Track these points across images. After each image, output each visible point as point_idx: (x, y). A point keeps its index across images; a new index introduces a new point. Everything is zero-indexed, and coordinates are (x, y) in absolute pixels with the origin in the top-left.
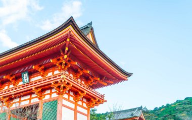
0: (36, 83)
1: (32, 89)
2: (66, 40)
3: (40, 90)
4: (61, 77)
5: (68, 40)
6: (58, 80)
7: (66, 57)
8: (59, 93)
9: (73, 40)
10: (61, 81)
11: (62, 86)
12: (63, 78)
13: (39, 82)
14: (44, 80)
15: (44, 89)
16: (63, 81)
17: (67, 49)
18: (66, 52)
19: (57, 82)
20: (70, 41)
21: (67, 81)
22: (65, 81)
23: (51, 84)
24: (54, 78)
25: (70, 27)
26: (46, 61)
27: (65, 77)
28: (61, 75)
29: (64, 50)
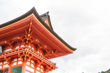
0: (7, 53)
1: (4, 58)
2: (29, 23)
3: (10, 58)
4: (25, 50)
5: (31, 23)
6: (23, 52)
7: (29, 35)
8: (23, 61)
9: (34, 23)
10: (25, 53)
11: (26, 56)
13: (9, 53)
14: (13, 52)
16: (27, 52)
17: (30, 30)
19: (22, 54)
20: (32, 24)
21: (29, 53)
22: (28, 53)
23: (18, 54)
24: (20, 50)
25: (33, 14)
26: (15, 38)
27: (28, 50)
28: (25, 49)
29: (28, 31)
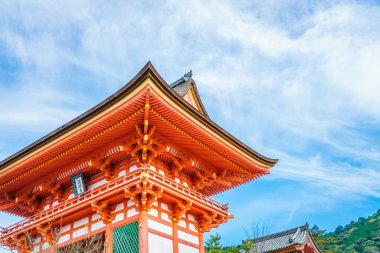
0: (97, 192)
1: (90, 206)
2: (143, 106)
3: (104, 205)
4: (141, 176)
5: (147, 106)
6: (136, 183)
7: (146, 138)
8: (140, 208)
9: (155, 105)
10: (142, 184)
11: (145, 193)
12: (144, 178)
13: (102, 190)
14: (110, 186)
15: (110, 206)
16: (145, 183)
17: (146, 123)
18: (146, 129)
19: (133, 188)
20: (151, 107)
21: (152, 183)
22: (148, 184)
23: (124, 191)
24: (127, 179)
25: (148, 81)
26: (111, 152)
27: (148, 175)
28: (139, 174)
29: (142, 126)
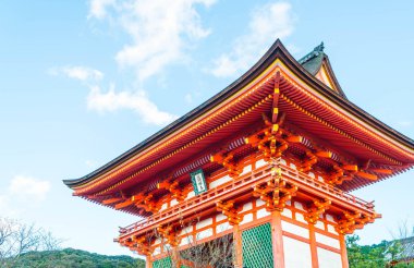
0: (222, 191)
1: (214, 205)
2: (272, 92)
3: (231, 204)
4: (273, 172)
5: (277, 91)
6: (266, 180)
7: (275, 128)
8: (273, 208)
9: (286, 89)
10: (273, 182)
11: (277, 191)
12: (277, 174)
13: (227, 188)
14: (237, 184)
15: (239, 202)
16: (277, 180)
17: (276, 111)
18: (274, 118)
19: (264, 186)
20: (281, 92)
21: (285, 180)
22: (281, 181)
23: (252, 189)
24: (256, 176)
25: (278, 62)
26: (237, 143)
27: (280, 172)
28: (270, 169)
29: (269, 114)
